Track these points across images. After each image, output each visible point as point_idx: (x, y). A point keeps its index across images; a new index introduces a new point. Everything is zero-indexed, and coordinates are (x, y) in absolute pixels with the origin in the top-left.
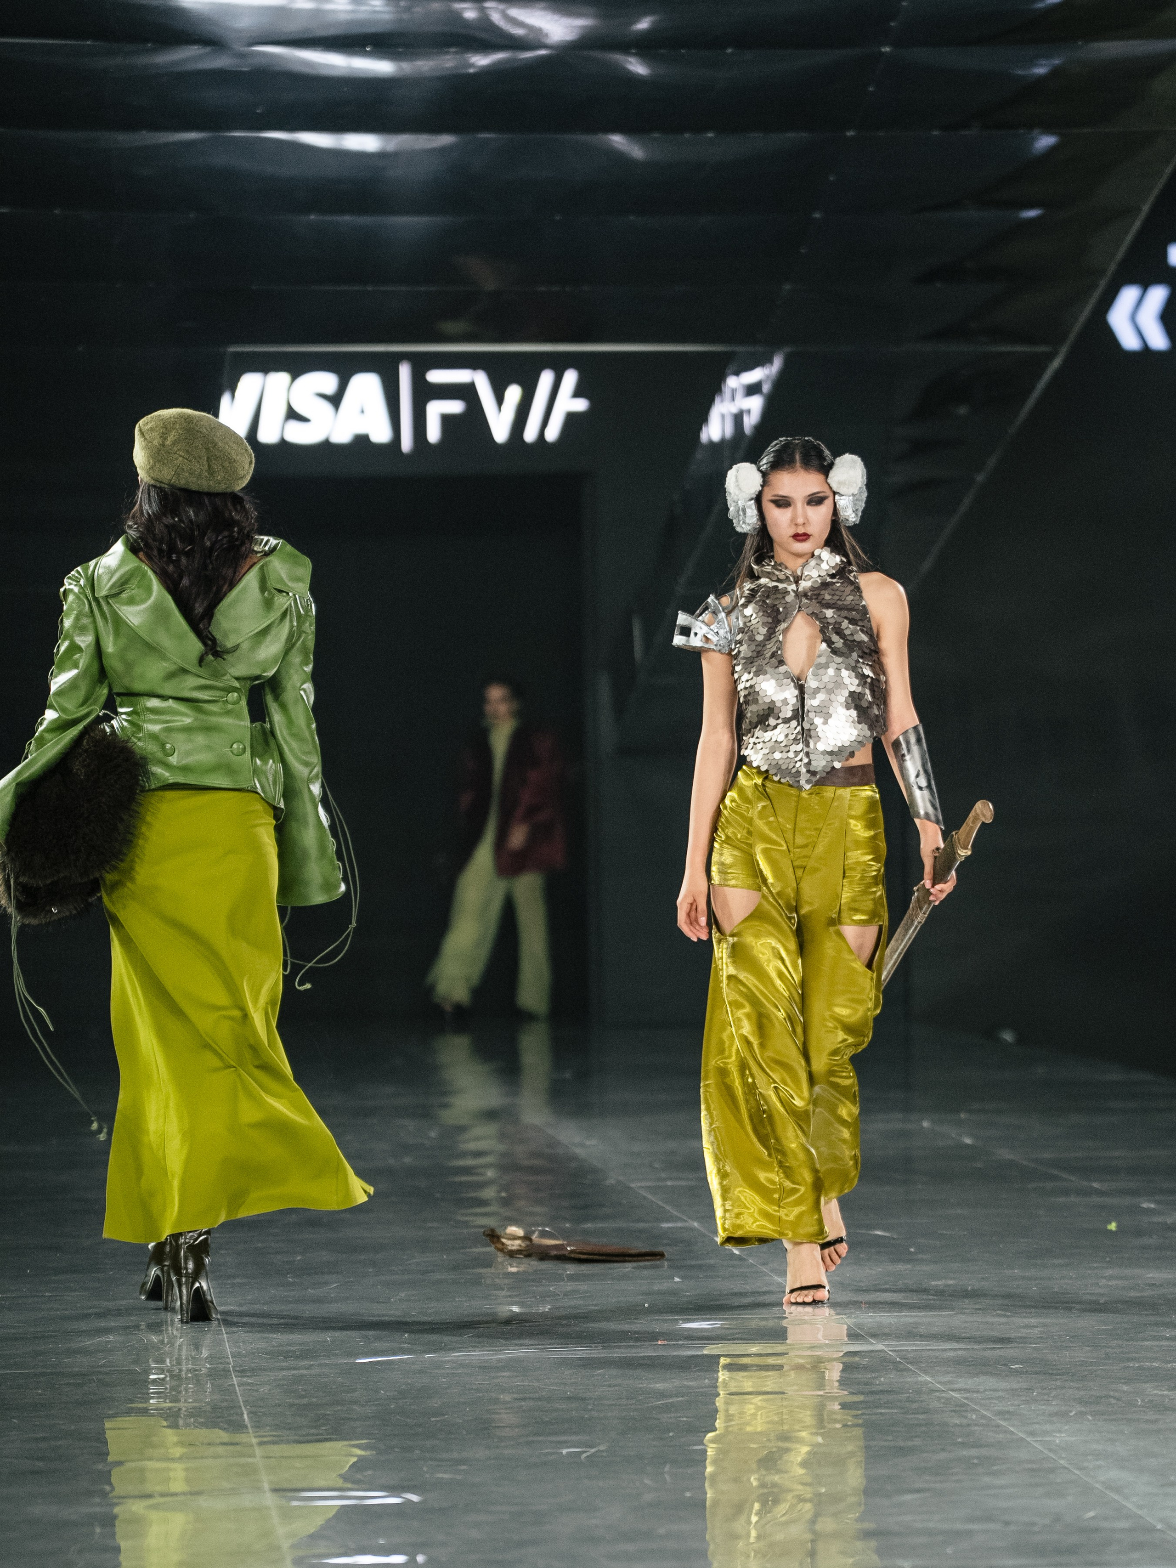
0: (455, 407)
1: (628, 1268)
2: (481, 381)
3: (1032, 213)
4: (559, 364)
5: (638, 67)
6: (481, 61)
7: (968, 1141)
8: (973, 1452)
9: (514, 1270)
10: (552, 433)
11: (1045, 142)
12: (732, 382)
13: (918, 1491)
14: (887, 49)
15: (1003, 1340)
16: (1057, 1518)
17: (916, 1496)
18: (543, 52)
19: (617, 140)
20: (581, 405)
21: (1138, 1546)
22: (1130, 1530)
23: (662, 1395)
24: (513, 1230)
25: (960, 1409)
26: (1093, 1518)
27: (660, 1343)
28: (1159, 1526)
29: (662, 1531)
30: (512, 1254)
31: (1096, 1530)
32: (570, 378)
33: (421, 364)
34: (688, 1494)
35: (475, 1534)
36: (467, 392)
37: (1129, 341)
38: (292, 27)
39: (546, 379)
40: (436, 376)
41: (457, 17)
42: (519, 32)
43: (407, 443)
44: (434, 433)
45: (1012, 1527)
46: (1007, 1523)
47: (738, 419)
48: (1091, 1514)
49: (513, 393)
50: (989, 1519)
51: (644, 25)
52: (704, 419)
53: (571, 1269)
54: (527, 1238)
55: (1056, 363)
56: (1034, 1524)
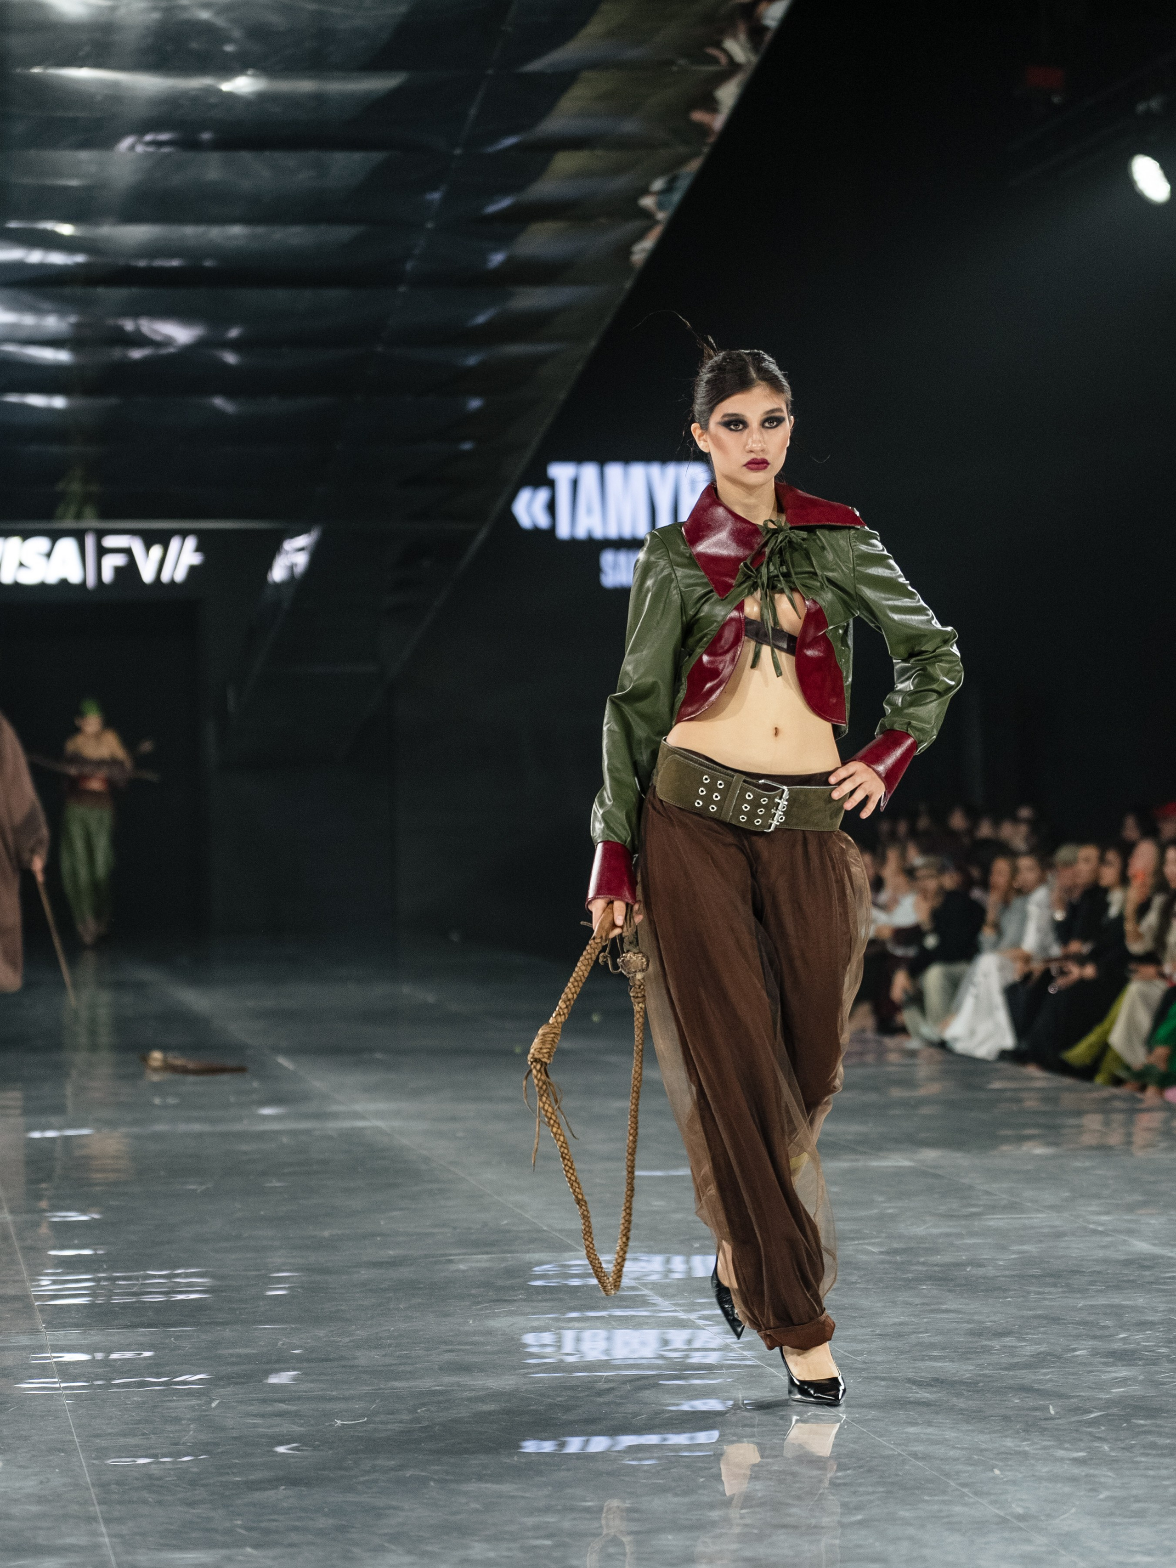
0: (119, 560)
1: (225, 1077)
2: (136, 545)
3: (467, 446)
4: (184, 534)
5: (231, 358)
6: (136, 354)
7: (431, 998)
8: (435, 1186)
9: (156, 1078)
10: (180, 576)
11: (475, 404)
12: (289, 545)
13: (401, 1209)
14: (380, 349)
15: (453, 1119)
16: (485, 1224)
17: (401, 1213)
18: (171, 350)
19: (219, 402)
20: (196, 559)
21: (532, 1241)
22: (529, 1231)
23: (246, 1153)
24: (157, 1056)
25: (426, 1160)
26: (507, 1224)
27: (245, 1122)
28: (545, 1228)
29: (246, 1235)
30: (156, 1070)
31: (509, 1231)
32: (191, 542)
33: (101, 534)
34: (262, 1213)
35: (133, 1238)
36: (128, 552)
37: (525, 521)
38: (23, 334)
39: (175, 543)
40: (110, 542)
41: (121, 329)
42: (158, 338)
43: (91, 582)
44: (108, 576)
45: (458, 1230)
46: (455, 1228)
47: (292, 568)
48: (505, 1222)
49: (156, 551)
50: (444, 1226)
51: (234, 333)
52: (269, 566)
53: (191, 1078)
54: (165, 1060)
55: (482, 536)
56: (470, 1228)
